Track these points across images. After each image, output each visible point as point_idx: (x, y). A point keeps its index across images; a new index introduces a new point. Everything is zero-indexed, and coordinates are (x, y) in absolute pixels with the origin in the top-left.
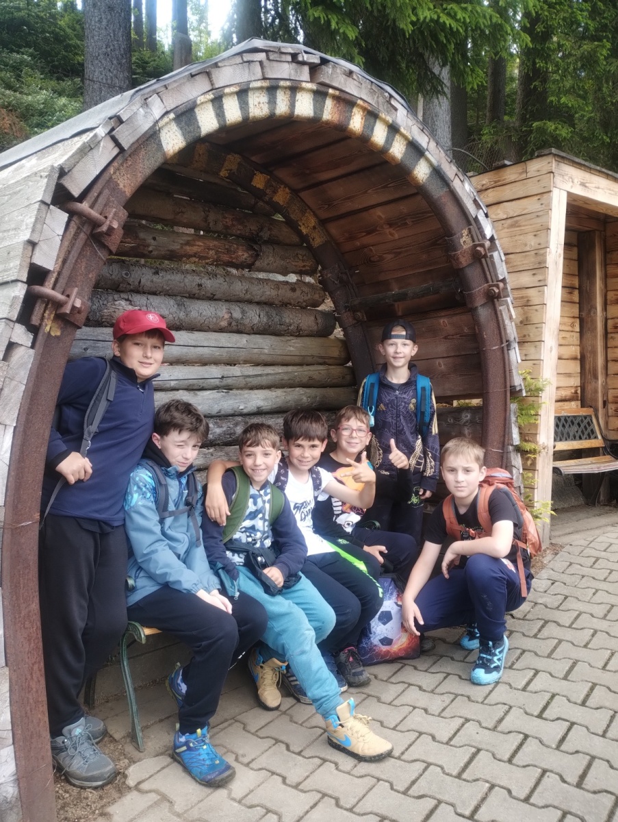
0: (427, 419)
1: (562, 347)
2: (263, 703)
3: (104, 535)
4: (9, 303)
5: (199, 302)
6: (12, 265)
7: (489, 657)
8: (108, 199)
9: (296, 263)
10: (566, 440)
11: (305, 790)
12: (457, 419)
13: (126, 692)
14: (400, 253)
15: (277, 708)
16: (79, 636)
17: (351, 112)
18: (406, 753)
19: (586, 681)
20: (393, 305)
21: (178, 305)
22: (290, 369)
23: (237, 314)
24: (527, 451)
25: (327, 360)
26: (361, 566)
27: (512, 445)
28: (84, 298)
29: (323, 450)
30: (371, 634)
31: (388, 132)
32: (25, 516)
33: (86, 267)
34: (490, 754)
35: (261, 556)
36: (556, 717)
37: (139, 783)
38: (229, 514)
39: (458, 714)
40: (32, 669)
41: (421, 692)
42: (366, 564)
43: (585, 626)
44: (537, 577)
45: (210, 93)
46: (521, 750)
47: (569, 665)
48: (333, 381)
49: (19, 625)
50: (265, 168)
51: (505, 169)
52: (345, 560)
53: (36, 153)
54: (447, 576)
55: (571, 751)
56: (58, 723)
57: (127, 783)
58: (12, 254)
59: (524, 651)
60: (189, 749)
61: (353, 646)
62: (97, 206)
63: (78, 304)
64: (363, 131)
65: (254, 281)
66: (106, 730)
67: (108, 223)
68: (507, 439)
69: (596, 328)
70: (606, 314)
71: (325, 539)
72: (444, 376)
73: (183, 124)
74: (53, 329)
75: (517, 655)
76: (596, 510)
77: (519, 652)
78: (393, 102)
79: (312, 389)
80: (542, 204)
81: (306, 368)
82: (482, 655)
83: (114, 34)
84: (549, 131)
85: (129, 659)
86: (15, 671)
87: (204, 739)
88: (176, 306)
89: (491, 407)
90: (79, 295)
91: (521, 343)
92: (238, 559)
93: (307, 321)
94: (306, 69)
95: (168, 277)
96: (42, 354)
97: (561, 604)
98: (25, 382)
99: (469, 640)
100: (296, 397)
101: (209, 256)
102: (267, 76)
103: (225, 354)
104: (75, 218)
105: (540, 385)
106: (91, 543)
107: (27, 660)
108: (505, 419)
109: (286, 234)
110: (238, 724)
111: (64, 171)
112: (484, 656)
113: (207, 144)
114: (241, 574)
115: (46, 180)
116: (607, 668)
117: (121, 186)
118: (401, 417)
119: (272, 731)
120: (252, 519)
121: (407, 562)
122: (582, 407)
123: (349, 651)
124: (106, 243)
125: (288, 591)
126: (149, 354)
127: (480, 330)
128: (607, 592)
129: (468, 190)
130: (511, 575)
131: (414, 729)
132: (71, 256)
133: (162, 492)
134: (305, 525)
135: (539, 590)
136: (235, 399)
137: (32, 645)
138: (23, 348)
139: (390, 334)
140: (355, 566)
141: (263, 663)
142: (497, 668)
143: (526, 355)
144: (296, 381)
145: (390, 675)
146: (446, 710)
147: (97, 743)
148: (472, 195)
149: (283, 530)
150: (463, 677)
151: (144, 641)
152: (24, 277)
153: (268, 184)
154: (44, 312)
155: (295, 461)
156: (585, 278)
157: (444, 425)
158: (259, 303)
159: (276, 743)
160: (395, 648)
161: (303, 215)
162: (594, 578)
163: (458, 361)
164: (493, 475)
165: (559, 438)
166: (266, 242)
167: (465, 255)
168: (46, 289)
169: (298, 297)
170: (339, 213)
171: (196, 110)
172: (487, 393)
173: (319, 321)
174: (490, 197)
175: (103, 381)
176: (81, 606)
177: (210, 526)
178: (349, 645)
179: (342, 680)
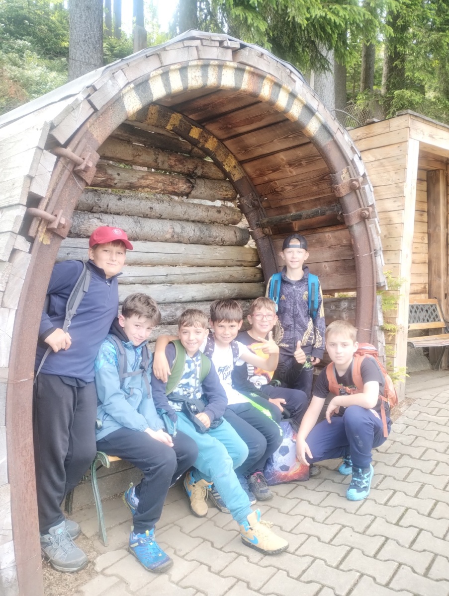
0: (316, 306)
1: (415, 255)
2: (195, 513)
3: (80, 388)
4: (13, 220)
5: (150, 220)
6: (15, 192)
7: (359, 480)
8: (86, 145)
9: (221, 193)
10: (418, 322)
11: (225, 576)
12: (337, 307)
13: (95, 503)
14: (297, 185)
15: (205, 516)
16: (62, 462)
17: (262, 83)
18: (299, 550)
19: (431, 499)
20: (291, 223)
21: (135, 222)
22: (216, 269)
23: (178, 229)
24: (389, 330)
25: (243, 263)
26: (267, 413)
27: (378, 326)
28: (67, 216)
29: (239, 328)
30: (273, 462)
31: (289, 98)
32: (23, 375)
33: (69, 195)
34: (361, 552)
35: (194, 404)
36: (409, 525)
37: (104, 569)
38: (170, 374)
39: (337, 522)
40: (27, 485)
41: (310, 505)
42: (271, 411)
43: (431, 458)
44: (395, 422)
45: (160, 69)
46: (383, 549)
47: (419, 487)
48: (248, 278)
49: (18, 453)
50: (200, 124)
51: (374, 125)
52: (255, 409)
53: (33, 112)
54: (330, 422)
55: (420, 550)
57: (95, 569)
58: (16, 185)
59: (386, 476)
60: (140, 545)
61: (261, 471)
62: (77, 151)
63: (63, 221)
64: (271, 97)
65: (190, 205)
66: (81, 530)
67: (85, 163)
68: (374, 321)
69: (439, 241)
70: (447, 231)
71: (241, 393)
72: (328, 275)
73: (140, 91)
74: (45, 239)
75: (380, 479)
76: (439, 373)
77: (382, 476)
78: (293, 76)
79: (233, 284)
80: (401, 150)
81: (227, 268)
82: (354, 479)
83: (91, 26)
84: (406, 97)
85: (97, 478)
86: (15, 487)
87: (151, 538)
88: (134, 223)
89: (363, 298)
90: (63, 215)
91: (385, 251)
92: (177, 407)
93: (229, 235)
94: (230, 52)
95: (129, 202)
96: (37, 257)
97: (413, 442)
98: (24, 278)
99: (346, 468)
100: (220, 290)
101: (158, 187)
102: (201, 57)
103: (169, 259)
104: (61, 159)
105: (398, 282)
106: (71, 394)
107: (24, 479)
108: (373, 307)
109: (214, 171)
110: (176, 527)
111: (54, 125)
112: (356, 479)
113: (157, 106)
114: (179, 417)
115: (40, 132)
117: (95, 136)
118: (297, 305)
119: (201, 532)
120: (187, 378)
121: (300, 410)
122: (429, 298)
123: (258, 475)
124: (83, 178)
125: (213, 430)
126: (114, 258)
127: (355, 242)
128: (447, 433)
129: (347, 140)
130: (377, 421)
131: (305, 532)
132: (58, 186)
133: (122, 359)
134: (226, 383)
135: (397, 431)
136: (176, 291)
137: (28, 468)
138: (23, 253)
139: (289, 245)
140: (263, 414)
141: (195, 482)
142: (365, 488)
143: (388, 260)
144: (221, 277)
145: (287, 492)
146: (329, 519)
147: (74, 540)
148: (350, 144)
149: (210, 386)
150: (341, 495)
151: (108, 466)
152: (25, 203)
153: (201, 135)
154: (39, 227)
155: (219, 337)
156: (432, 204)
157: (329, 311)
158: (193, 221)
159: (204, 541)
160: (291, 473)
161: (227, 158)
162: (437, 423)
163: (339, 264)
164: (363, 348)
165: (412, 321)
166: (199, 177)
167: (344, 187)
168: (40, 211)
169: (222, 217)
170: (253, 156)
171: (150, 82)
172: (360, 287)
173: (238, 234)
174: (363, 145)
175: (81, 277)
176: (64, 440)
177: (157, 383)
178: (257, 470)
179: (252, 496)
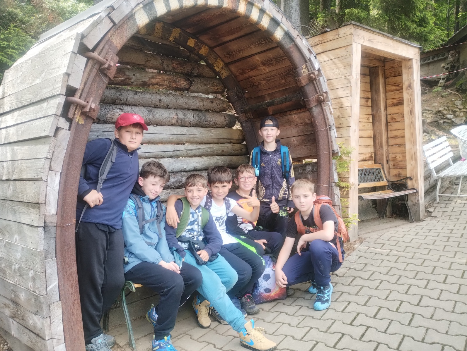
0: (288, 169)
1: (361, 131)
2: (201, 325)
3: (111, 233)
4: (56, 106)
5: (160, 110)
6: (57, 86)
7: (322, 295)
8: (108, 51)
9: (213, 88)
10: (366, 182)
12: (304, 170)
13: (126, 322)
14: (270, 80)
15: (208, 327)
16: (100, 288)
17: (239, 2)
19: (376, 306)
20: (267, 109)
21: (149, 111)
22: (211, 146)
23: (181, 116)
24: (344, 187)
25: (232, 141)
26: (253, 249)
27: (334, 182)
28: (96, 103)
29: (230, 188)
30: (259, 286)
31: (260, 13)
32: (68, 221)
33: (97, 87)
34: (324, 344)
35: (197, 244)
36: (359, 324)
38: (179, 222)
39: (307, 326)
40: (74, 302)
41: (287, 316)
42: (256, 248)
43: (376, 278)
44: (351, 255)
46: (340, 341)
47: (367, 299)
48: (236, 152)
49: (66, 279)
50: (194, 36)
51: (327, 33)
52: (244, 246)
53: (68, 28)
54: (300, 254)
55: (367, 341)
56: (89, 336)
58: (57, 80)
59: (343, 293)
60: (161, 347)
61: (250, 293)
62: (102, 54)
63: (93, 106)
64: (246, 12)
65: (190, 98)
66: (115, 341)
67: (108, 63)
68: (331, 179)
69: (381, 120)
70: (387, 112)
71: (233, 236)
72: (296, 146)
73: (147, 10)
74: (80, 120)
75: (339, 295)
76: (384, 220)
77: (340, 293)
79: (224, 157)
80: (347, 52)
81: (220, 145)
82: (318, 295)
84: (354, 14)
85: (127, 304)
86: (64, 303)
87: (168, 342)
88: (147, 112)
89: (322, 162)
90: (93, 101)
91: (338, 128)
92: (185, 246)
93: (220, 119)
95: (143, 96)
96: (75, 133)
97: (363, 268)
98: (66, 148)
99: (313, 288)
100: (215, 161)
101: (165, 84)
103: (175, 138)
104: (90, 61)
105: (349, 150)
106: (104, 237)
107: (71, 298)
108: (330, 168)
109: (207, 72)
110: (187, 336)
111: (84, 36)
112: (319, 295)
113: (162, 23)
114: (187, 253)
115: (74, 41)
116: (388, 299)
117: (115, 43)
118: (274, 169)
119: (207, 338)
120: (191, 225)
121: (278, 248)
122: (375, 164)
123: (247, 296)
124: (107, 74)
125: (211, 263)
126: (134, 137)
127: (314, 120)
128: (389, 261)
129: (305, 44)
130: (333, 250)
131: (283, 334)
132: (89, 81)
133: (140, 212)
134: (221, 229)
135: (352, 261)
136: (182, 163)
137: (74, 290)
138: (64, 130)
139: (264, 124)
140: (249, 250)
141: (200, 303)
142: (327, 301)
143: (341, 134)
144: (215, 152)
145: (270, 308)
146: (301, 324)
147: (111, 348)
148: (307, 47)
149: (209, 231)
150: (310, 307)
151: (134, 291)
152: (64, 93)
153: (196, 45)
154: (75, 111)
155: (215, 195)
156: (374, 93)
157: (297, 173)
158: (193, 110)
159: (208, 344)
160: (272, 294)
161: (216, 61)
162: (381, 254)
163: (303, 138)
164: (321, 198)
165: (362, 181)
166: (196, 76)
167: (304, 79)
168: (76, 99)
169: (215, 106)
170: (235, 59)
171: (154, 2)
172: (319, 154)
173: (227, 119)
174: (319, 49)
175: (109, 151)
176: (100, 272)
177: (169, 228)
178: (247, 293)
179: (244, 311)
